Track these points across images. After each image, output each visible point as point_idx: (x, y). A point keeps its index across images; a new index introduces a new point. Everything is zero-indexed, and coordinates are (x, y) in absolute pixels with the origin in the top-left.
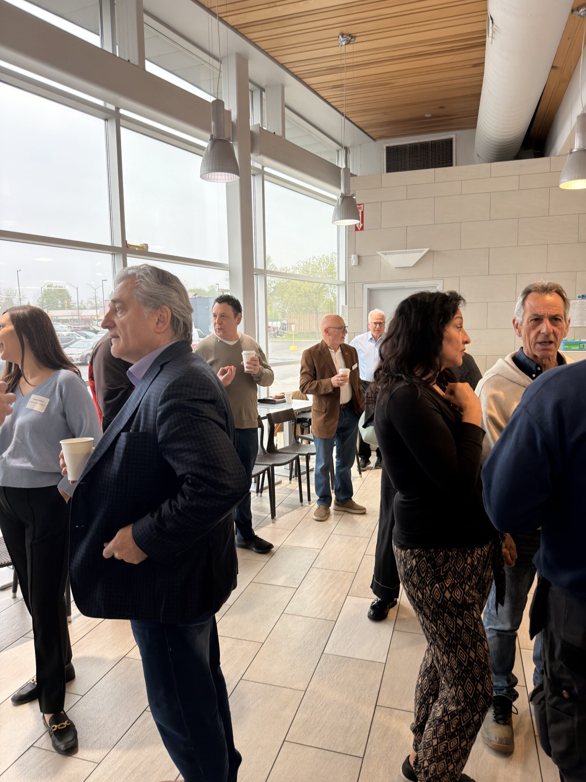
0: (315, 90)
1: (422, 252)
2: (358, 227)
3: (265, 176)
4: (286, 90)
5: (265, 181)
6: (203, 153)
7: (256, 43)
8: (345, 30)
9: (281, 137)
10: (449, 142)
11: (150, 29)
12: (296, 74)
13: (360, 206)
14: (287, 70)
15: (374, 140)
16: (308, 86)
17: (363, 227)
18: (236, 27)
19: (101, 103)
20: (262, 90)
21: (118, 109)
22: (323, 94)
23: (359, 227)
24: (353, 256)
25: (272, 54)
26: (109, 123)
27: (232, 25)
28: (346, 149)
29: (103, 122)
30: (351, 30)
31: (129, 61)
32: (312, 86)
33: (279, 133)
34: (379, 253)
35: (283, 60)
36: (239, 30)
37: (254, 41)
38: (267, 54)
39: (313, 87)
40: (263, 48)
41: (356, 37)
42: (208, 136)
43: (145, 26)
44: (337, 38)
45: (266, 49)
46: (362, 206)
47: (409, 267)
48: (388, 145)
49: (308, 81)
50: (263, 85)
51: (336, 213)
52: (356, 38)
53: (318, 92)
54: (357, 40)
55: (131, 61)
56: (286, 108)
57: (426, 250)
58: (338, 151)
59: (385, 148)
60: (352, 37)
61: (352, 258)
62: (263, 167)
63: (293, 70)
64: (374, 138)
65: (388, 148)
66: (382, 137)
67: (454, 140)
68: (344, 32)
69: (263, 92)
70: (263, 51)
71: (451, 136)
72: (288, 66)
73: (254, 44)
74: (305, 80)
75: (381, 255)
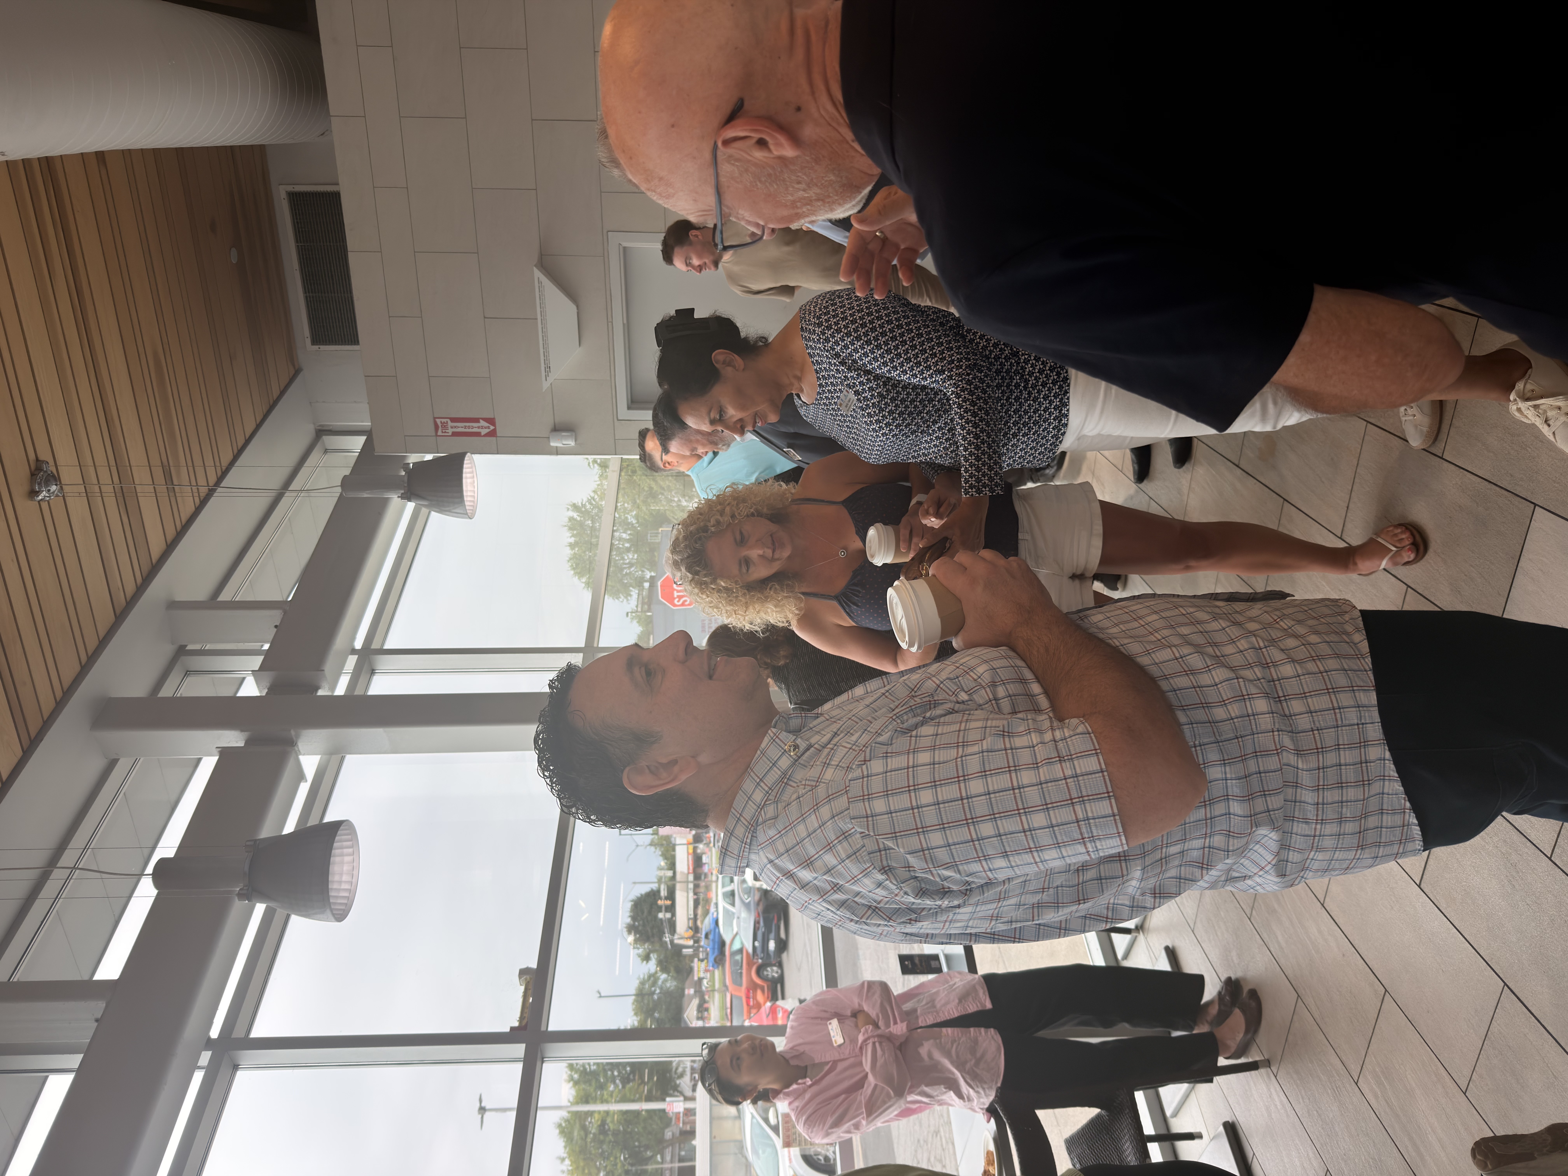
0: (179, 527)
1: (540, 282)
2: (487, 431)
3: (374, 646)
4: (181, 597)
5: (386, 647)
6: (280, 913)
7: (66, 687)
8: (20, 487)
9: (285, 612)
10: (295, 198)
11: (22, 968)
12: (139, 580)
13: (440, 425)
14: (131, 602)
15: (298, 372)
16: (170, 547)
17: (485, 420)
18: (26, 743)
19: (198, 1077)
20: (181, 651)
21: (209, 1044)
22: (188, 507)
23: (489, 428)
24: (552, 444)
25: (92, 644)
26: (243, 1063)
27: (20, 753)
28: (321, 432)
29: (240, 1074)
30: (19, 473)
31: (97, 1020)
32: (170, 538)
33: (276, 616)
34: (546, 385)
35: (105, 617)
36: (33, 735)
37: (59, 694)
38: (93, 658)
39: (171, 533)
40: (78, 668)
41: (37, 460)
42: (238, 905)
43: (15, 979)
44: (45, 506)
45: (80, 663)
46: (438, 421)
47: (578, 313)
48: (308, 341)
49: (157, 546)
50: (168, 650)
51: (449, 511)
52: (41, 458)
53: (184, 520)
54: (45, 455)
55: (99, 1016)
56: (220, 599)
57: (537, 274)
58: (326, 451)
59: (316, 347)
60: (39, 469)
61: (559, 445)
62: (354, 651)
63: (130, 588)
64: (292, 372)
65: (314, 342)
66: (292, 358)
67: (290, 188)
68: (26, 488)
69: (189, 647)
70: (85, 669)
71: (283, 195)
72: (121, 601)
73: (68, 693)
74: (155, 555)
75: (550, 380)
